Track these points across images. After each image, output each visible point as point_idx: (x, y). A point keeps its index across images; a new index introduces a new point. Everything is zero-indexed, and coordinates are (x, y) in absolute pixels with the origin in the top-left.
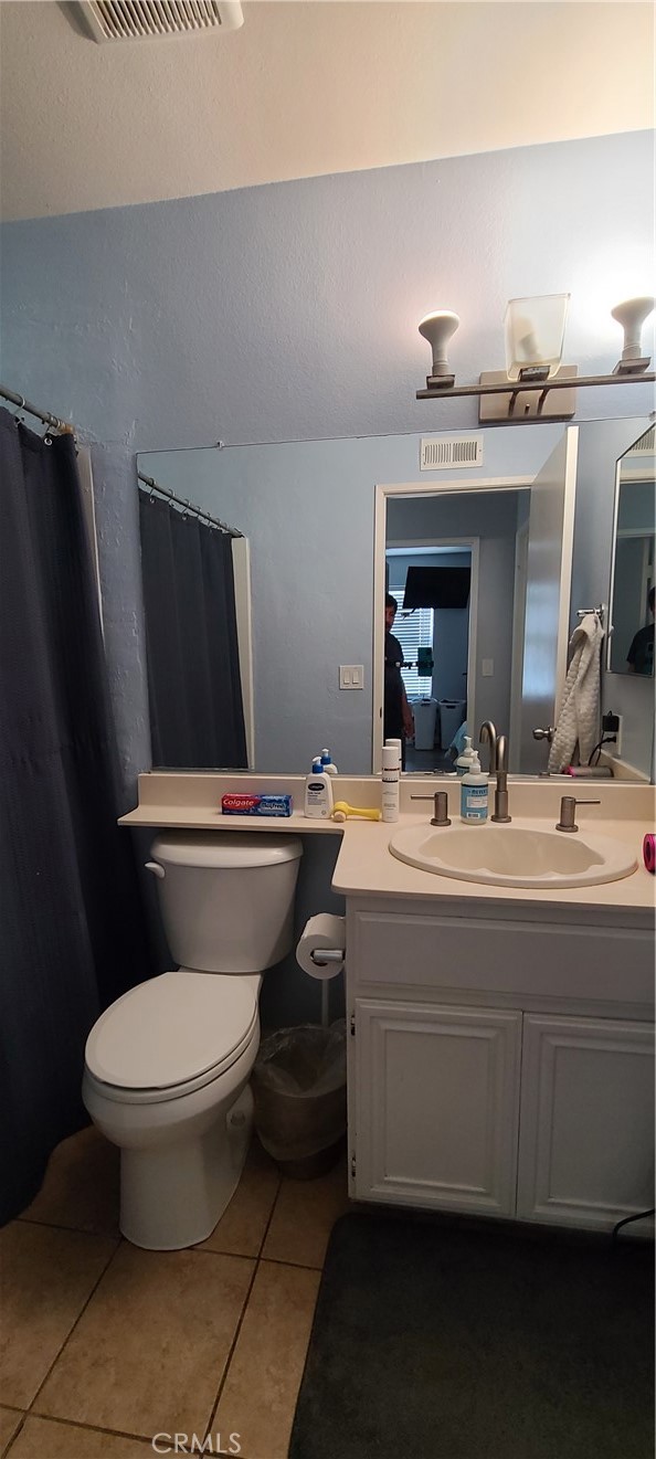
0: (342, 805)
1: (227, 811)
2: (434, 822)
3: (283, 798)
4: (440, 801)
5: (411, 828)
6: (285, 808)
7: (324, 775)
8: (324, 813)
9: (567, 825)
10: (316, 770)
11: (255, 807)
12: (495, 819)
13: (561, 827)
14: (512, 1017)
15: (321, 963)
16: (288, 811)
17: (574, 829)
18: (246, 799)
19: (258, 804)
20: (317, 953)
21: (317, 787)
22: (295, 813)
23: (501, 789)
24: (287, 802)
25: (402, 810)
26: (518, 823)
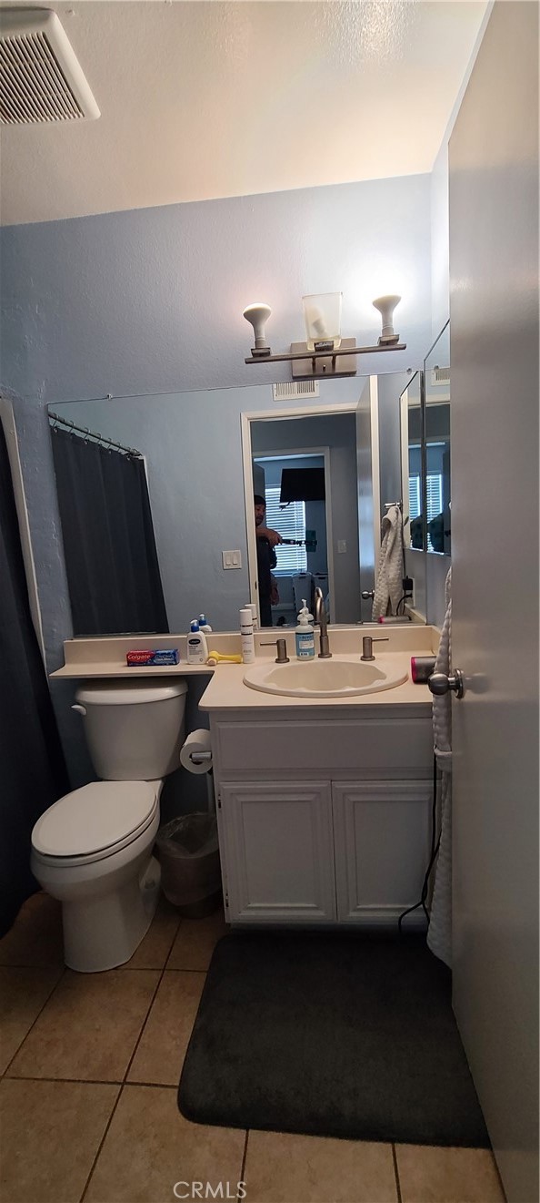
0: (214, 654)
1: (131, 663)
2: (278, 661)
3: (172, 652)
4: (281, 646)
5: (261, 667)
6: (174, 658)
7: (200, 633)
8: (201, 660)
9: (367, 656)
10: (194, 629)
11: (151, 659)
12: (321, 656)
13: (364, 658)
14: (324, 784)
15: (197, 763)
16: (175, 660)
17: (373, 659)
18: (144, 654)
19: (153, 657)
20: (194, 756)
21: (196, 642)
22: (181, 662)
23: (323, 635)
24: (174, 654)
25: (257, 655)
26: (336, 658)
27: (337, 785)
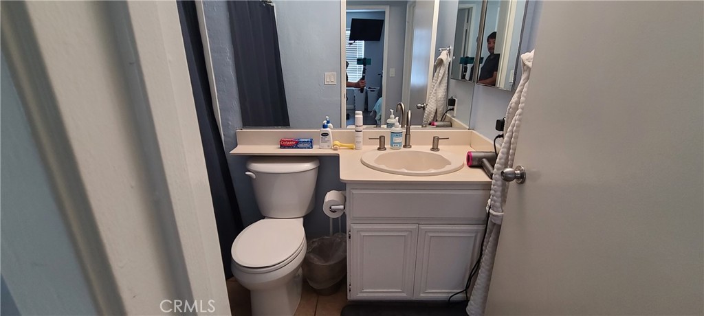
0: (337, 142)
1: (282, 147)
2: (379, 149)
3: (309, 140)
4: (382, 139)
5: (369, 151)
6: (310, 144)
7: (328, 129)
8: (329, 146)
9: (435, 149)
10: (325, 127)
11: (296, 144)
12: (405, 146)
13: (433, 149)
14: (415, 226)
15: (334, 211)
16: (312, 146)
17: (438, 150)
18: (291, 141)
19: (297, 143)
20: (333, 207)
21: (325, 135)
22: (314, 146)
23: (408, 134)
24: (311, 142)
25: (363, 144)
26: (414, 148)
27: (423, 227)
